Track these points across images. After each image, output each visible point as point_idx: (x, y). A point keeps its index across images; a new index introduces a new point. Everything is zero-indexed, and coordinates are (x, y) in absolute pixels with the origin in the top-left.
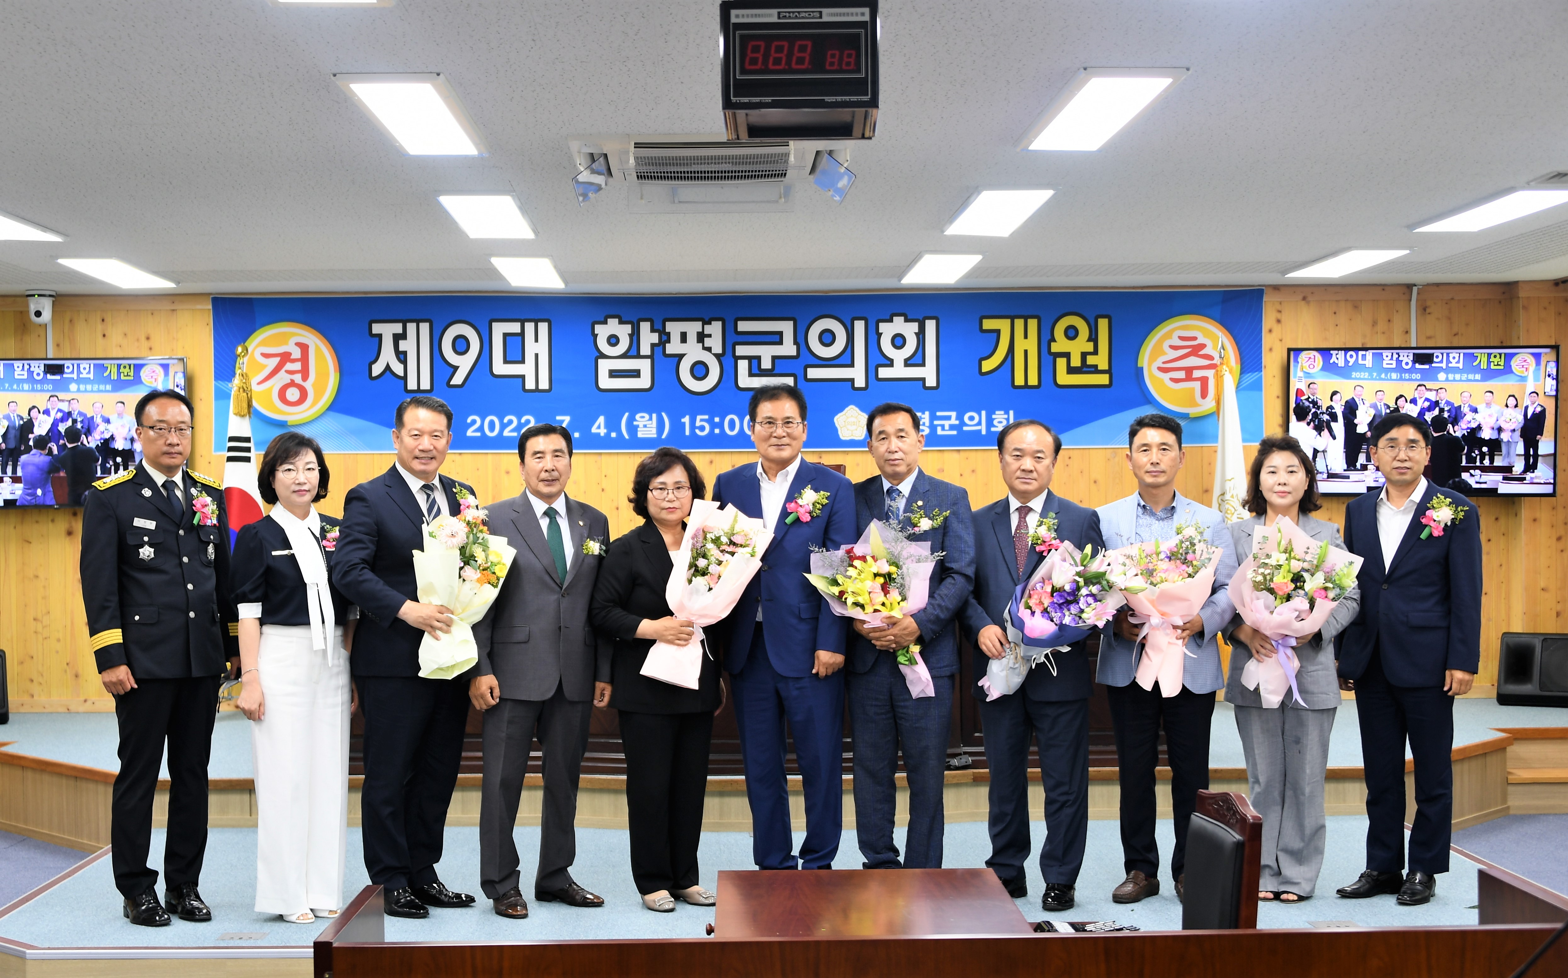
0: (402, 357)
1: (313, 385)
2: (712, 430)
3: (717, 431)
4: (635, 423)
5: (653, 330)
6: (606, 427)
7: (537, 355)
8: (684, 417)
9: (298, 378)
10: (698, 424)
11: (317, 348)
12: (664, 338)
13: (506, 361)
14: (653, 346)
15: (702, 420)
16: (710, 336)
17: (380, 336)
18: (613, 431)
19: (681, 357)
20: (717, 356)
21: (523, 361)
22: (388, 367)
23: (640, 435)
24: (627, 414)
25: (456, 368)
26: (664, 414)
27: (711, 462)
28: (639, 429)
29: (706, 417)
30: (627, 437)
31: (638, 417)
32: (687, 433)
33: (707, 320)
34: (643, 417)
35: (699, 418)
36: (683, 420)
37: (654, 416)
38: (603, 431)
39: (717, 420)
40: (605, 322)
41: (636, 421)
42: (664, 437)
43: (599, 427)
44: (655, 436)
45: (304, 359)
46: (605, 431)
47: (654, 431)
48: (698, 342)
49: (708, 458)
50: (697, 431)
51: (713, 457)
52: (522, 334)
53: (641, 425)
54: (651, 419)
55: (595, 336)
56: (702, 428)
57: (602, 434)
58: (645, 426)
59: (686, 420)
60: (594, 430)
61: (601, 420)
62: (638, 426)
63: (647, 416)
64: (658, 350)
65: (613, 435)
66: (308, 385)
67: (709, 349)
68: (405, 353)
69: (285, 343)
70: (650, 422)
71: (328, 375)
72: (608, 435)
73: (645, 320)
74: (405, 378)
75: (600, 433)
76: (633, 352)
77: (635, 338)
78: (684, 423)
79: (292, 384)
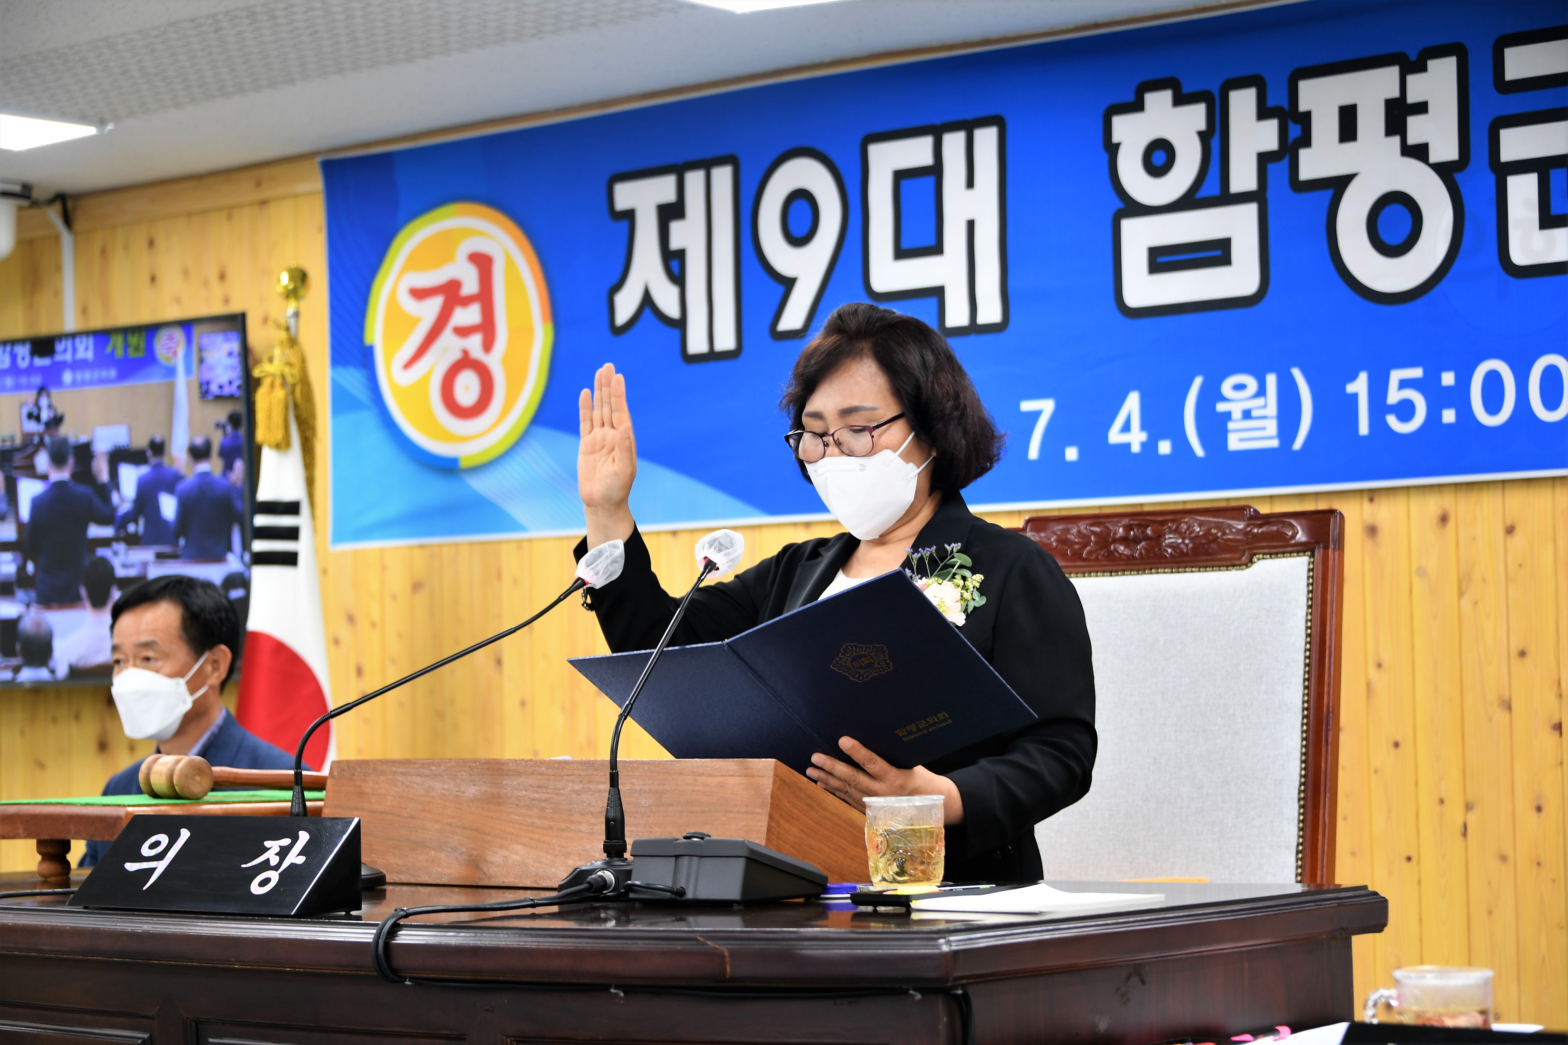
0: (675, 265)
1: (506, 360)
2: (1433, 414)
3: (1449, 416)
4: (1221, 407)
5: (1263, 113)
6: (1145, 425)
7: (971, 225)
8: (1353, 377)
9: (474, 344)
10: (1394, 396)
11: (510, 263)
12: (1295, 131)
13: (901, 253)
14: (1264, 159)
15: (1404, 384)
16: (1422, 108)
17: (629, 216)
18: (1164, 437)
19: (1340, 184)
20: (1444, 170)
21: (937, 249)
22: (647, 300)
23: (1234, 443)
24: (1198, 382)
25: (789, 283)
26: (1297, 373)
27: (1444, 519)
28: (1231, 426)
29: (1417, 373)
30: (1199, 452)
31: (1226, 387)
32: (1364, 429)
33: (1413, 57)
34: (1240, 387)
35: (1396, 375)
36: (1350, 388)
37: (1271, 380)
38: (1136, 439)
39: (1448, 379)
40: (1137, 106)
41: (1224, 399)
42: (1298, 445)
43: (1126, 428)
44: (1274, 443)
45: (485, 297)
46: (1143, 437)
47: (1272, 427)
48: (1389, 132)
49: (1433, 505)
50: (1392, 420)
51: (1447, 501)
52: (936, 171)
53: (1237, 414)
54: (1262, 392)
55: (1113, 149)
56: (1405, 410)
57: (1136, 448)
58: (1247, 415)
59: (1360, 386)
60: (1115, 436)
61: (1132, 403)
62: (1227, 416)
63: (1252, 384)
64: (1278, 171)
65: (1165, 447)
66: (494, 361)
67: (1419, 152)
68: (681, 255)
69: (448, 257)
70: (1260, 401)
71: (529, 331)
72: (1150, 447)
73: (1241, 83)
74: (680, 325)
75: (1128, 446)
76: (1211, 188)
77: (1215, 142)
78: (1355, 396)
79: (466, 362)
